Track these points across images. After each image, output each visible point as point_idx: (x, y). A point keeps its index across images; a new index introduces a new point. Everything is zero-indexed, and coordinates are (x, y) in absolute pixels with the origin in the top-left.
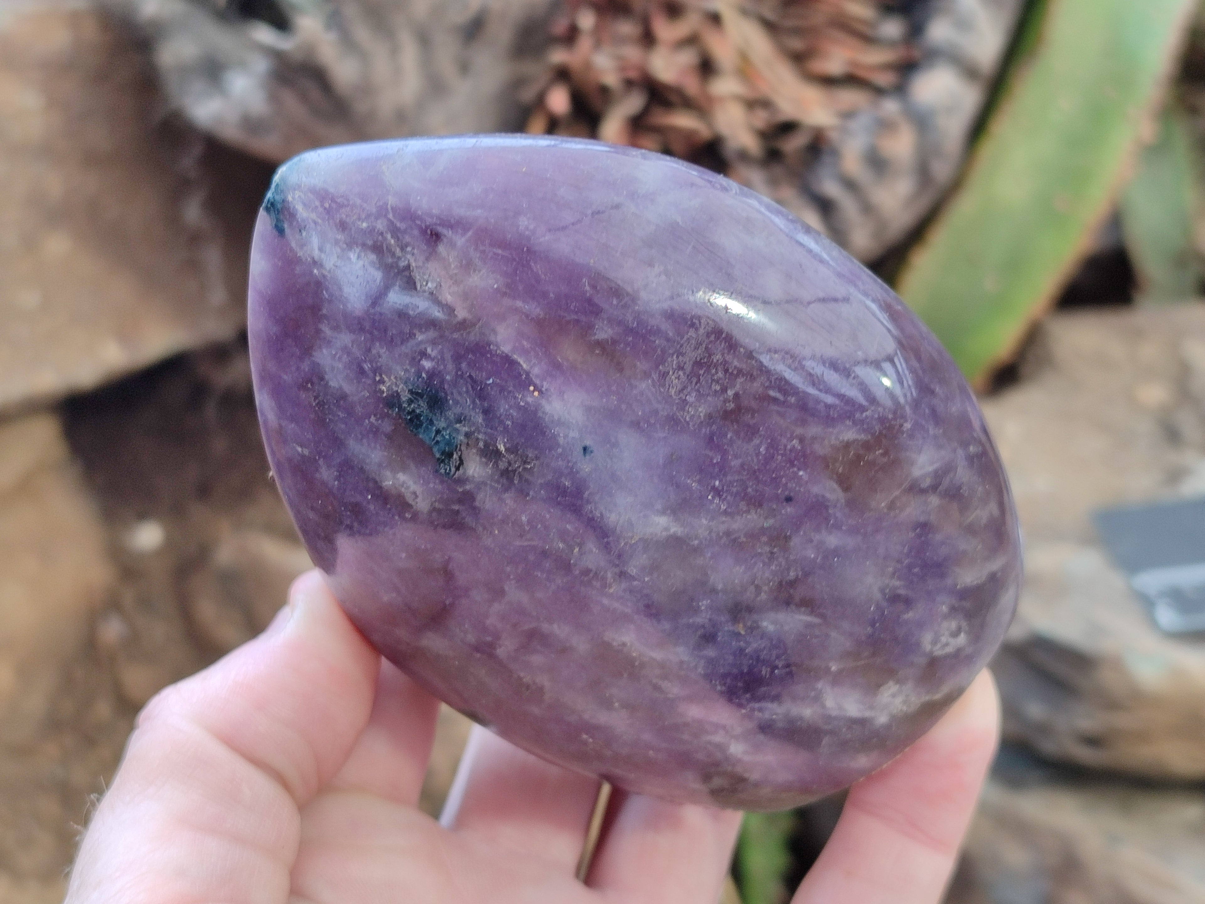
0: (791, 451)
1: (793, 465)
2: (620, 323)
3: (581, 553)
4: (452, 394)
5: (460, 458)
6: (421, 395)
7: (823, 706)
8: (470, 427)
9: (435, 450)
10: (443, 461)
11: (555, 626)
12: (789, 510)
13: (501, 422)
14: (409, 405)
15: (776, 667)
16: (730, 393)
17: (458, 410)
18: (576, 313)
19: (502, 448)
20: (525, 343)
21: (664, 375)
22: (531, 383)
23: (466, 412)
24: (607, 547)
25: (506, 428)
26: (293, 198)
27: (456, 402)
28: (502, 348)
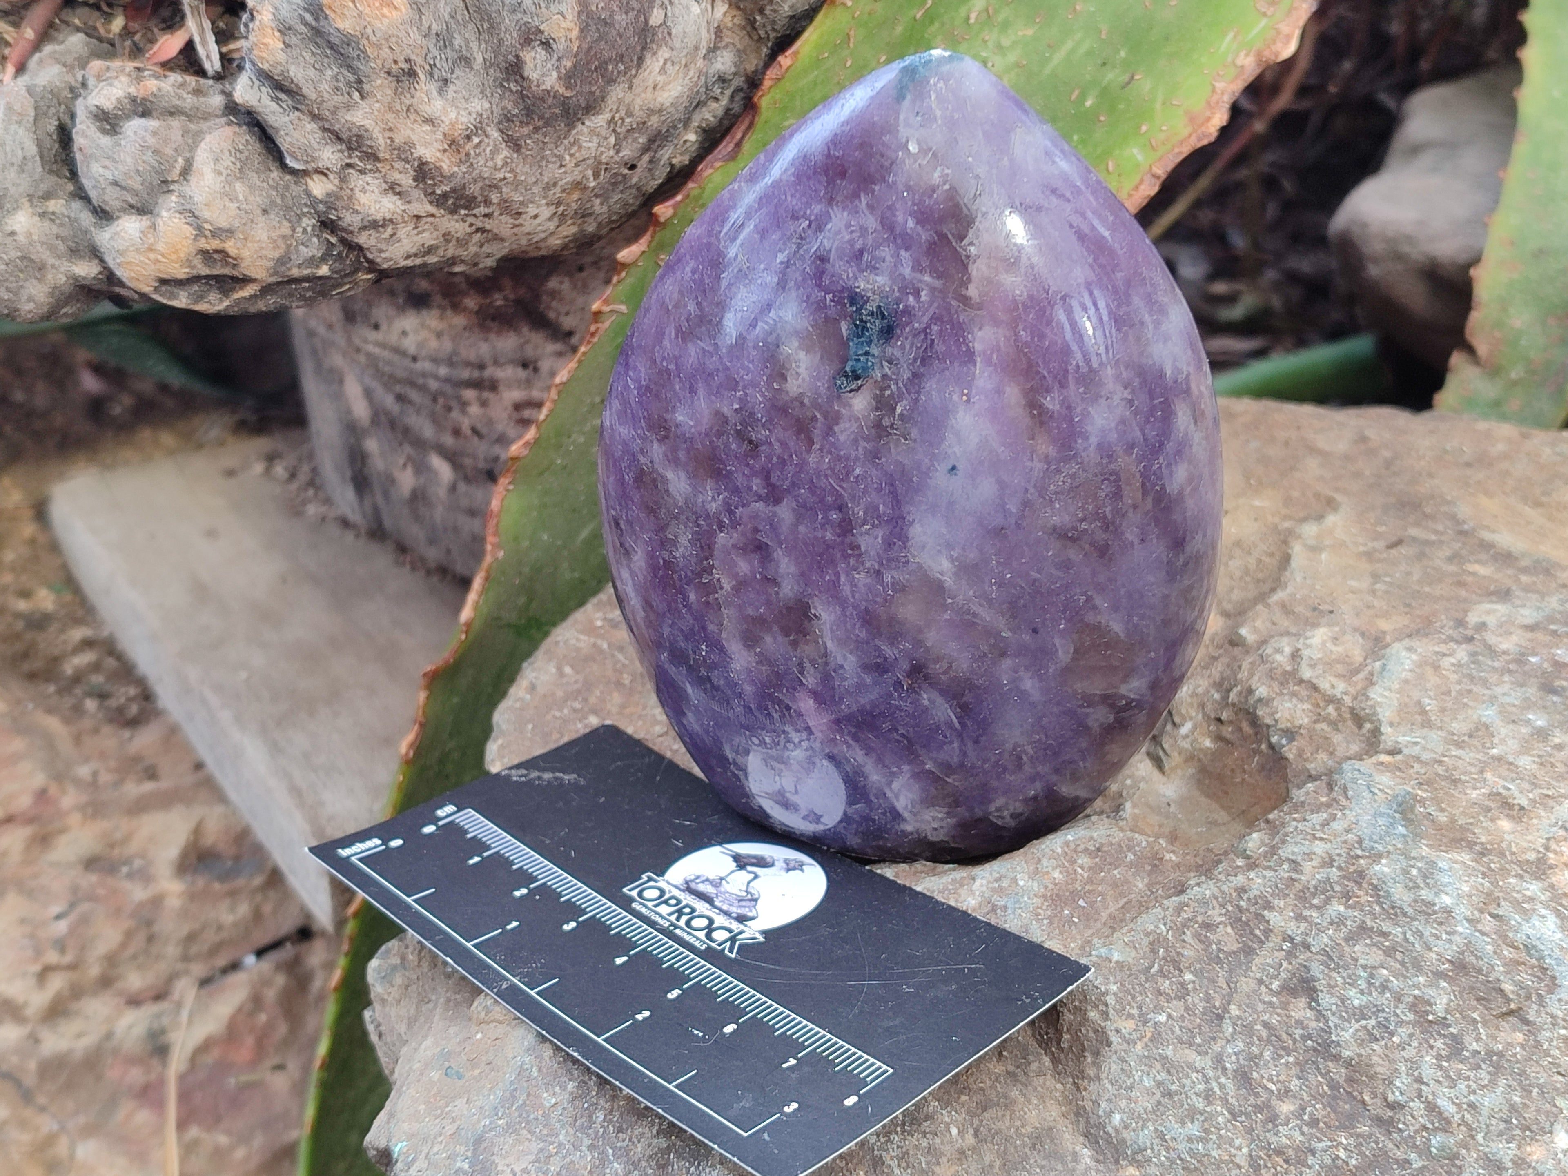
0: (1074, 601)
1: (1064, 612)
2: (1069, 408)
3: (867, 532)
4: (907, 338)
5: (859, 388)
6: (883, 317)
7: (889, 784)
8: (893, 373)
9: (850, 363)
10: (847, 377)
11: (787, 559)
12: (1027, 637)
13: (918, 393)
14: (868, 315)
15: (897, 730)
16: (1084, 526)
17: (897, 353)
18: (1049, 372)
19: (899, 410)
20: (995, 356)
21: (1058, 471)
22: (969, 388)
23: (902, 361)
24: (889, 545)
25: (916, 400)
26: (935, 85)
27: (902, 347)
28: (976, 345)
